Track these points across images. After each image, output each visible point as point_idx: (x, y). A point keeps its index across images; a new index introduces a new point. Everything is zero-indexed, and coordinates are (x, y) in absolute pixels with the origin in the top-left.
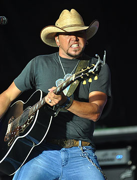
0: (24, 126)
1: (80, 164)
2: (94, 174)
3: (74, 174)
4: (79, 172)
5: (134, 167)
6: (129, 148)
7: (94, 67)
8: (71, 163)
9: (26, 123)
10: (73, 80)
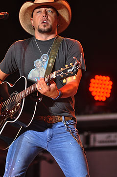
0: (13, 111)
1: (63, 139)
3: (58, 149)
7: (72, 67)
8: (56, 138)
9: (14, 109)
10: (54, 78)
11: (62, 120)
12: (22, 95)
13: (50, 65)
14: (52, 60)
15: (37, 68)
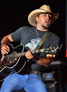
0: (11, 62)
1: (35, 81)
2: (42, 86)
4: (35, 85)
5: (56, 82)
6: (54, 72)
7: (54, 50)
8: (31, 81)
9: (12, 61)
10: (42, 52)
11: (35, 73)
12: (19, 55)
13: (40, 45)
14: (42, 42)
15: (32, 43)
